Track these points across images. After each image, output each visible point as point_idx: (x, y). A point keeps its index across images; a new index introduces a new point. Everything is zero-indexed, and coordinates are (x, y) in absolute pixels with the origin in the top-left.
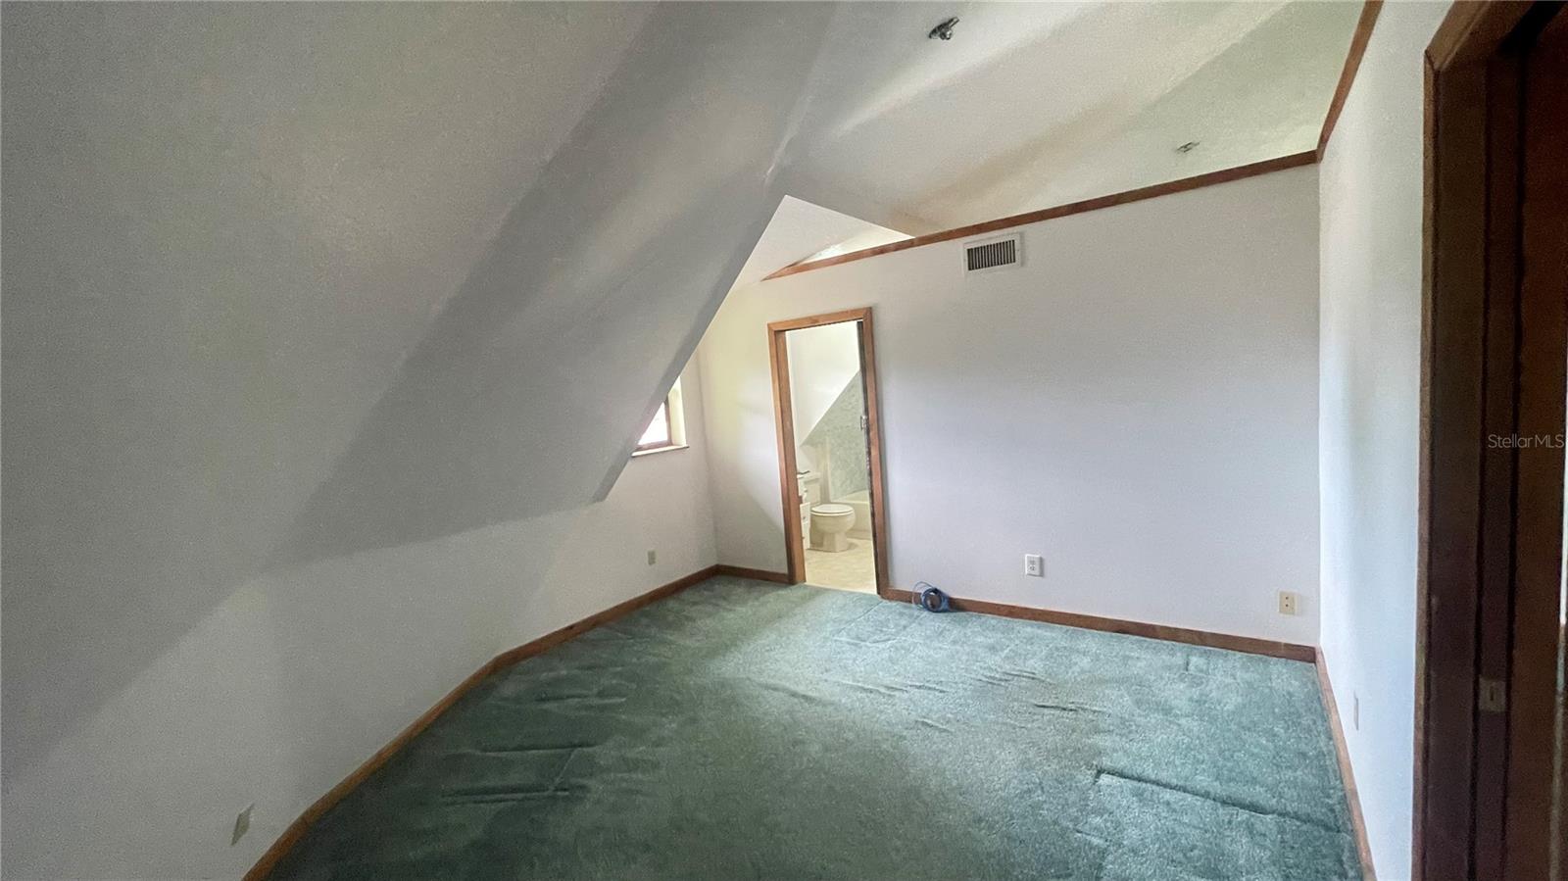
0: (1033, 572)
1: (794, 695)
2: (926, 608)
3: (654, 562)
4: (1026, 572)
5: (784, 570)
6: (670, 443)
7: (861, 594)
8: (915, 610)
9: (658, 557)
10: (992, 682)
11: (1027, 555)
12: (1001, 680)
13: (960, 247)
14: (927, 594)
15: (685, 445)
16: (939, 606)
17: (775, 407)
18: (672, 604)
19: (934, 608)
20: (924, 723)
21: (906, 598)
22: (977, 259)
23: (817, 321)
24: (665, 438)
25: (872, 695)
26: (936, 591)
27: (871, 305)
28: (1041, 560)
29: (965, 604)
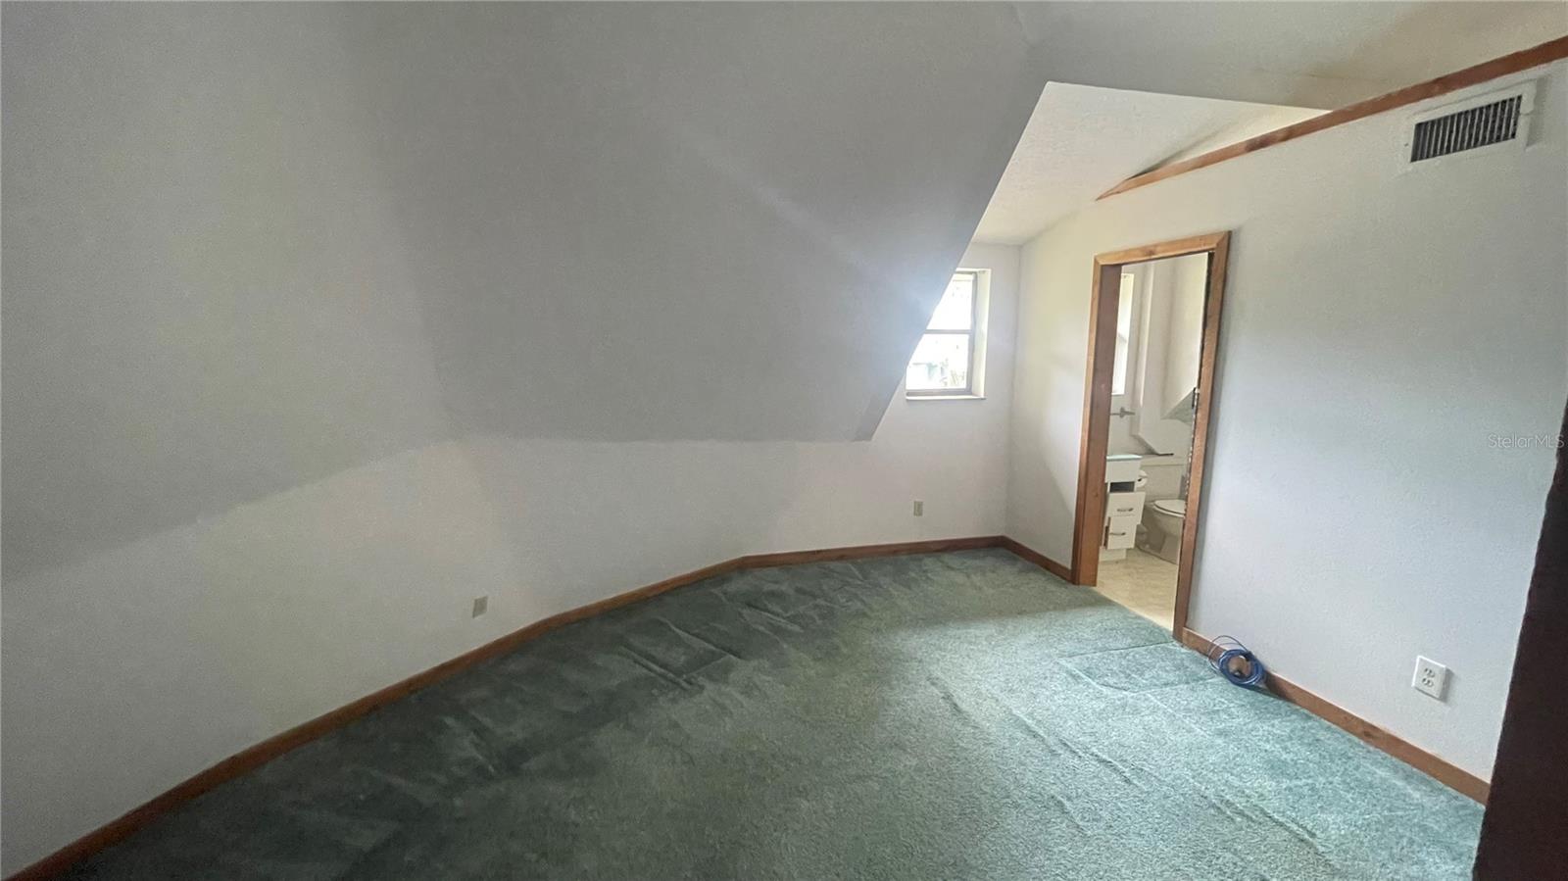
0: (1426, 689)
1: (948, 697)
2: (1225, 672)
3: (921, 514)
4: (1413, 684)
5: (1067, 562)
6: (969, 391)
7: (1150, 622)
8: (1206, 669)
9: (924, 508)
10: (1221, 809)
11: (1419, 657)
12: (1241, 814)
13: (1403, 122)
14: (1232, 654)
15: (982, 396)
16: (1248, 678)
17: (1088, 362)
18: (929, 562)
19: (1238, 679)
20: (1060, 804)
21: (1207, 650)
22: (1429, 141)
23: (1152, 253)
24: (963, 385)
25: (1033, 741)
26: (1248, 656)
27: (1227, 229)
28: (1449, 676)
29: (1290, 691)
